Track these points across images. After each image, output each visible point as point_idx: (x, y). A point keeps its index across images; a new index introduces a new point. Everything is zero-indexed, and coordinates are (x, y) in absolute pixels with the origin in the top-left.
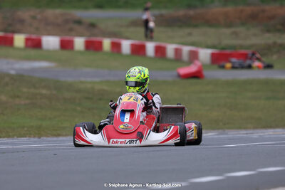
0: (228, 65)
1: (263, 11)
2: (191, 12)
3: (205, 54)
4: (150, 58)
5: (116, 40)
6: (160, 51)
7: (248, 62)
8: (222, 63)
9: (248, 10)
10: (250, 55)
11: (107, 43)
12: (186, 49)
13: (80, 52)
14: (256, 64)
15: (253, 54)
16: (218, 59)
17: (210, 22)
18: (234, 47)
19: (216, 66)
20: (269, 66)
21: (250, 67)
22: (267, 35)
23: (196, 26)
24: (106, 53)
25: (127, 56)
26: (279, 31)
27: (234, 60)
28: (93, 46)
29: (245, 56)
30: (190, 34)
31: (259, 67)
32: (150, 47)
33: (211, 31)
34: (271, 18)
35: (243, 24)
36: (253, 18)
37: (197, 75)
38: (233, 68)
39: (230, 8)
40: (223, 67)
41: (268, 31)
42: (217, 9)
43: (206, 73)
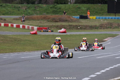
0: (42, 31)
1: (47, 16)
2: (29, 17)
3: (36, 28)
4: (21, 28)
5: (12, 24)
6: (24, 27)
7: (47, 30)
8: (41, 30)
9: (43, 16)
10: (47, 28)
11: (10, 25)
12: (31, 27)
13: (3, 27)
14: (49, 30)
15: (49, 28)
16: (39, 29)
17: (33, 19)
18: (42, 26)
19: (39, 31)
20: (52, 31)
21: (48, 31)
22: (49, 23)
23: (30, 20)
24: (10, 27)
25: (15, 28)
26: (51, 22)
27: (43, 30)
28: (6, 25)
29: (46, 29)
30: (29, 22)
31: (50, 31)
32: (21, 26)
33: (34, 21)
34: (49, 18)
35: (42, 20)
36: (44, 18)
37: (35, 34)
38: (43, 31)
39: (38, 16)
40: (41, 31)
41: (49, 22)
42: (35, 16)
43: (38, 33)
